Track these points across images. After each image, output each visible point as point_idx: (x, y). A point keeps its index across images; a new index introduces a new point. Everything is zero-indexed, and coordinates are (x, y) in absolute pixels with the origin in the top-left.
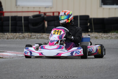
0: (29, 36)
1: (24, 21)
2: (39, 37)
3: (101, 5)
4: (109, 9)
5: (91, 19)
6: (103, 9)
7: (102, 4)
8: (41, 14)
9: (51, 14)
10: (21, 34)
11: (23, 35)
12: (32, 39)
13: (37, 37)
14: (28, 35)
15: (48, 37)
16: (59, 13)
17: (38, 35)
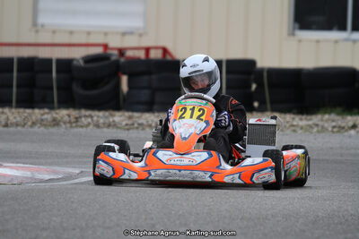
0: (72, 117)
1: (58, 72)
2: (101, 121)
3: (294, 29)
4: (318, 41)
5: (262, 70)
6: (300, 41)
7: (297, 25)
8: (109, 52)
9: (142, 55)
10: (48, 113)
11: (55, 115)
12: (82, 127)
13: (98, 121)
14: (69, 116)
15: (130, 122)
16: (165, 51)
17: (100, 116)
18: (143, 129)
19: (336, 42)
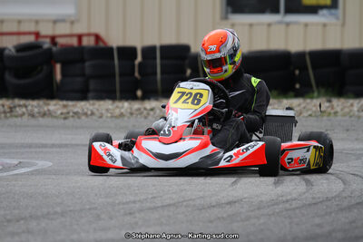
0: (6, 107)
2: (36, 110)
3: (227, 13)
4: (251, 25)
5: (196, 55)
6: (233, 25)
7: (230, 9)
8: (41, 40)
9: (74, 42)
12: (16, 116)
13: (32, 111)
14: (3, 106)
15: (65, 111)
16: (98, 37)
17: (34, 105)
18: (79, 118)
19: (269, 25)
